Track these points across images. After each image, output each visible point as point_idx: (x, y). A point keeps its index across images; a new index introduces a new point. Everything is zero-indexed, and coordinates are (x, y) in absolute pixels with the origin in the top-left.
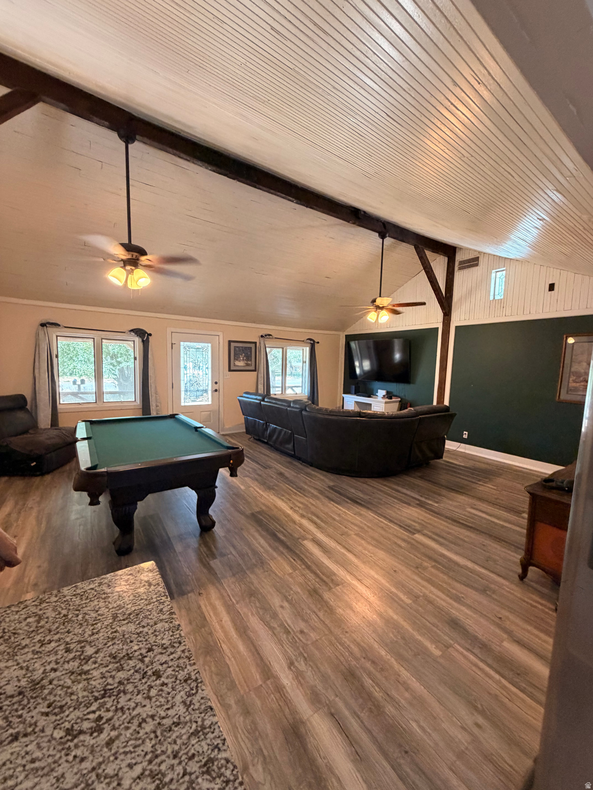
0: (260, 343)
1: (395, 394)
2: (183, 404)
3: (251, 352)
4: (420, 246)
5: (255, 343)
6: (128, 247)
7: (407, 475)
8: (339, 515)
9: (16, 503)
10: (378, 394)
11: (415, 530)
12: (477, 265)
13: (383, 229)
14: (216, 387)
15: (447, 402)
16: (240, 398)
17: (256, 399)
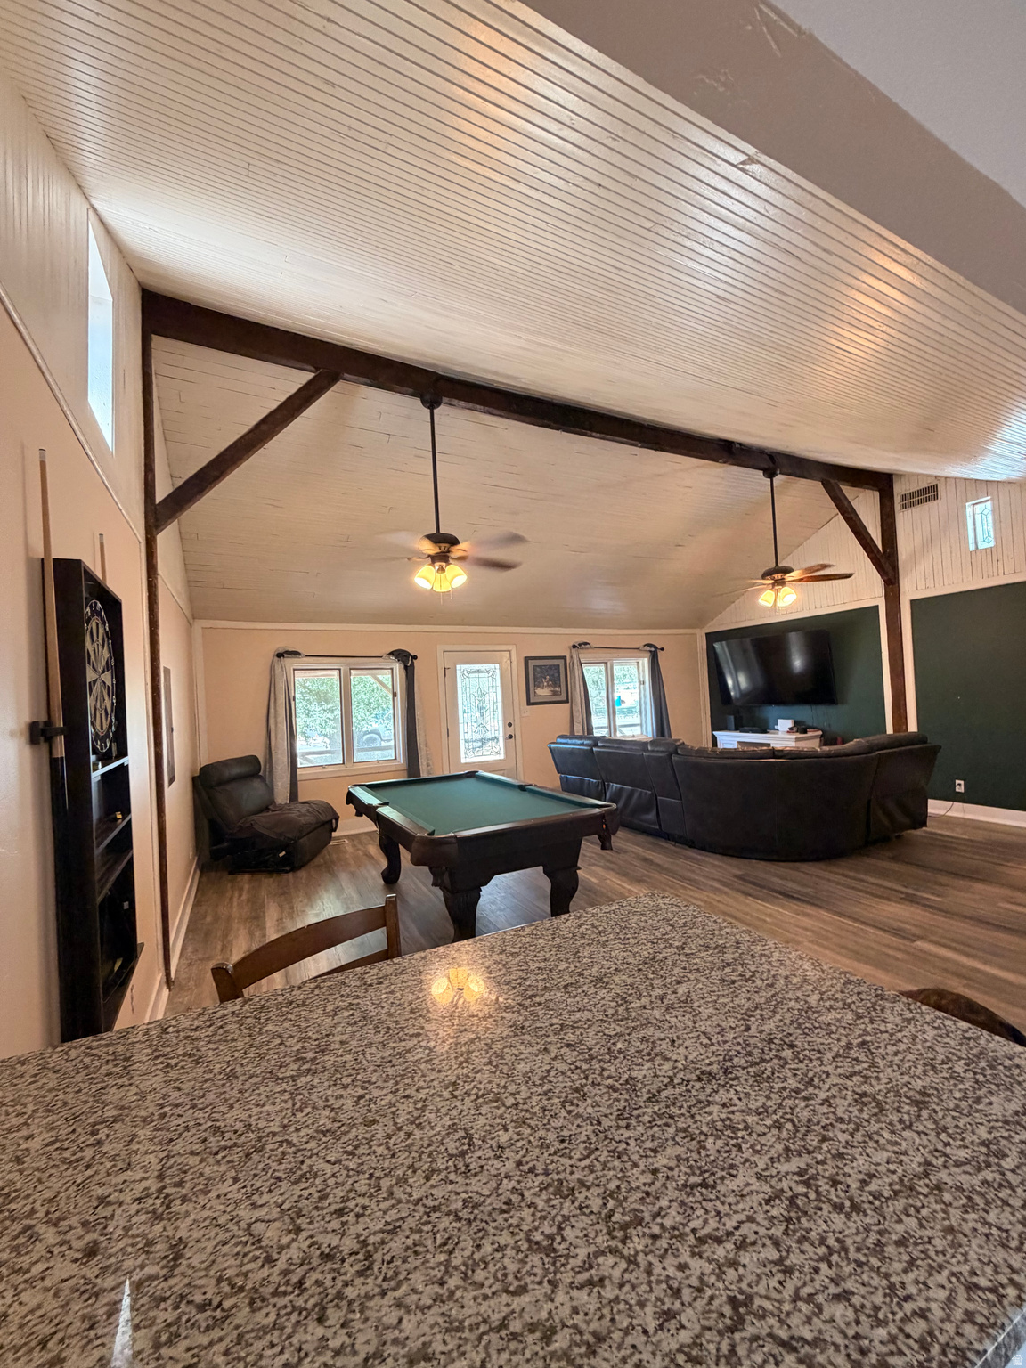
0: (571, 657)
1: (811, 724)
2: (463, 761)
3: (559, 673)
4: (832, 481)
5: (564, 658)
6: (437, 538)
7: (868, 856)
8: (770, 916)
9: (281, 906)
10: (778, 727)
11: (914, 935)
12: (935, 497)
13: (771, 465)
14: (510, 731)
15: (913, 726)
16: (553, 746)
17: (583, 744)
